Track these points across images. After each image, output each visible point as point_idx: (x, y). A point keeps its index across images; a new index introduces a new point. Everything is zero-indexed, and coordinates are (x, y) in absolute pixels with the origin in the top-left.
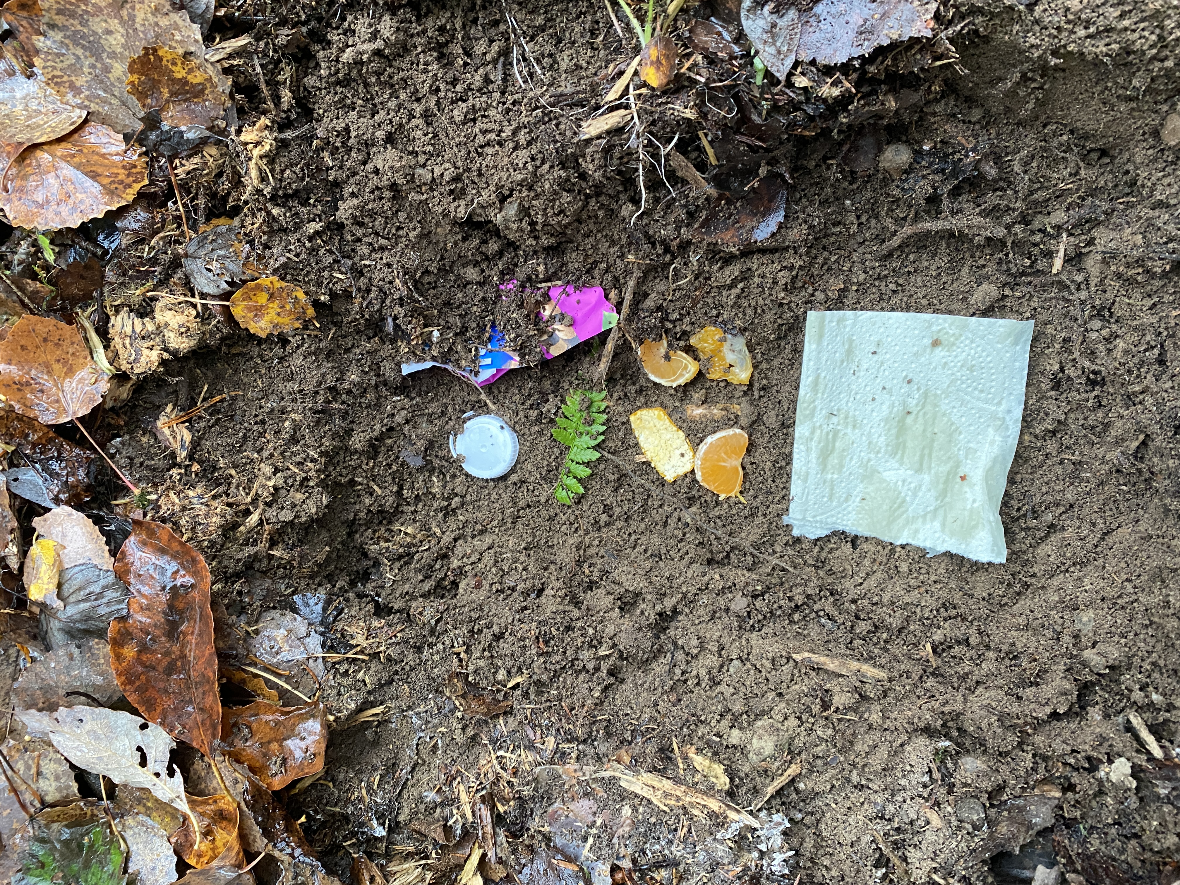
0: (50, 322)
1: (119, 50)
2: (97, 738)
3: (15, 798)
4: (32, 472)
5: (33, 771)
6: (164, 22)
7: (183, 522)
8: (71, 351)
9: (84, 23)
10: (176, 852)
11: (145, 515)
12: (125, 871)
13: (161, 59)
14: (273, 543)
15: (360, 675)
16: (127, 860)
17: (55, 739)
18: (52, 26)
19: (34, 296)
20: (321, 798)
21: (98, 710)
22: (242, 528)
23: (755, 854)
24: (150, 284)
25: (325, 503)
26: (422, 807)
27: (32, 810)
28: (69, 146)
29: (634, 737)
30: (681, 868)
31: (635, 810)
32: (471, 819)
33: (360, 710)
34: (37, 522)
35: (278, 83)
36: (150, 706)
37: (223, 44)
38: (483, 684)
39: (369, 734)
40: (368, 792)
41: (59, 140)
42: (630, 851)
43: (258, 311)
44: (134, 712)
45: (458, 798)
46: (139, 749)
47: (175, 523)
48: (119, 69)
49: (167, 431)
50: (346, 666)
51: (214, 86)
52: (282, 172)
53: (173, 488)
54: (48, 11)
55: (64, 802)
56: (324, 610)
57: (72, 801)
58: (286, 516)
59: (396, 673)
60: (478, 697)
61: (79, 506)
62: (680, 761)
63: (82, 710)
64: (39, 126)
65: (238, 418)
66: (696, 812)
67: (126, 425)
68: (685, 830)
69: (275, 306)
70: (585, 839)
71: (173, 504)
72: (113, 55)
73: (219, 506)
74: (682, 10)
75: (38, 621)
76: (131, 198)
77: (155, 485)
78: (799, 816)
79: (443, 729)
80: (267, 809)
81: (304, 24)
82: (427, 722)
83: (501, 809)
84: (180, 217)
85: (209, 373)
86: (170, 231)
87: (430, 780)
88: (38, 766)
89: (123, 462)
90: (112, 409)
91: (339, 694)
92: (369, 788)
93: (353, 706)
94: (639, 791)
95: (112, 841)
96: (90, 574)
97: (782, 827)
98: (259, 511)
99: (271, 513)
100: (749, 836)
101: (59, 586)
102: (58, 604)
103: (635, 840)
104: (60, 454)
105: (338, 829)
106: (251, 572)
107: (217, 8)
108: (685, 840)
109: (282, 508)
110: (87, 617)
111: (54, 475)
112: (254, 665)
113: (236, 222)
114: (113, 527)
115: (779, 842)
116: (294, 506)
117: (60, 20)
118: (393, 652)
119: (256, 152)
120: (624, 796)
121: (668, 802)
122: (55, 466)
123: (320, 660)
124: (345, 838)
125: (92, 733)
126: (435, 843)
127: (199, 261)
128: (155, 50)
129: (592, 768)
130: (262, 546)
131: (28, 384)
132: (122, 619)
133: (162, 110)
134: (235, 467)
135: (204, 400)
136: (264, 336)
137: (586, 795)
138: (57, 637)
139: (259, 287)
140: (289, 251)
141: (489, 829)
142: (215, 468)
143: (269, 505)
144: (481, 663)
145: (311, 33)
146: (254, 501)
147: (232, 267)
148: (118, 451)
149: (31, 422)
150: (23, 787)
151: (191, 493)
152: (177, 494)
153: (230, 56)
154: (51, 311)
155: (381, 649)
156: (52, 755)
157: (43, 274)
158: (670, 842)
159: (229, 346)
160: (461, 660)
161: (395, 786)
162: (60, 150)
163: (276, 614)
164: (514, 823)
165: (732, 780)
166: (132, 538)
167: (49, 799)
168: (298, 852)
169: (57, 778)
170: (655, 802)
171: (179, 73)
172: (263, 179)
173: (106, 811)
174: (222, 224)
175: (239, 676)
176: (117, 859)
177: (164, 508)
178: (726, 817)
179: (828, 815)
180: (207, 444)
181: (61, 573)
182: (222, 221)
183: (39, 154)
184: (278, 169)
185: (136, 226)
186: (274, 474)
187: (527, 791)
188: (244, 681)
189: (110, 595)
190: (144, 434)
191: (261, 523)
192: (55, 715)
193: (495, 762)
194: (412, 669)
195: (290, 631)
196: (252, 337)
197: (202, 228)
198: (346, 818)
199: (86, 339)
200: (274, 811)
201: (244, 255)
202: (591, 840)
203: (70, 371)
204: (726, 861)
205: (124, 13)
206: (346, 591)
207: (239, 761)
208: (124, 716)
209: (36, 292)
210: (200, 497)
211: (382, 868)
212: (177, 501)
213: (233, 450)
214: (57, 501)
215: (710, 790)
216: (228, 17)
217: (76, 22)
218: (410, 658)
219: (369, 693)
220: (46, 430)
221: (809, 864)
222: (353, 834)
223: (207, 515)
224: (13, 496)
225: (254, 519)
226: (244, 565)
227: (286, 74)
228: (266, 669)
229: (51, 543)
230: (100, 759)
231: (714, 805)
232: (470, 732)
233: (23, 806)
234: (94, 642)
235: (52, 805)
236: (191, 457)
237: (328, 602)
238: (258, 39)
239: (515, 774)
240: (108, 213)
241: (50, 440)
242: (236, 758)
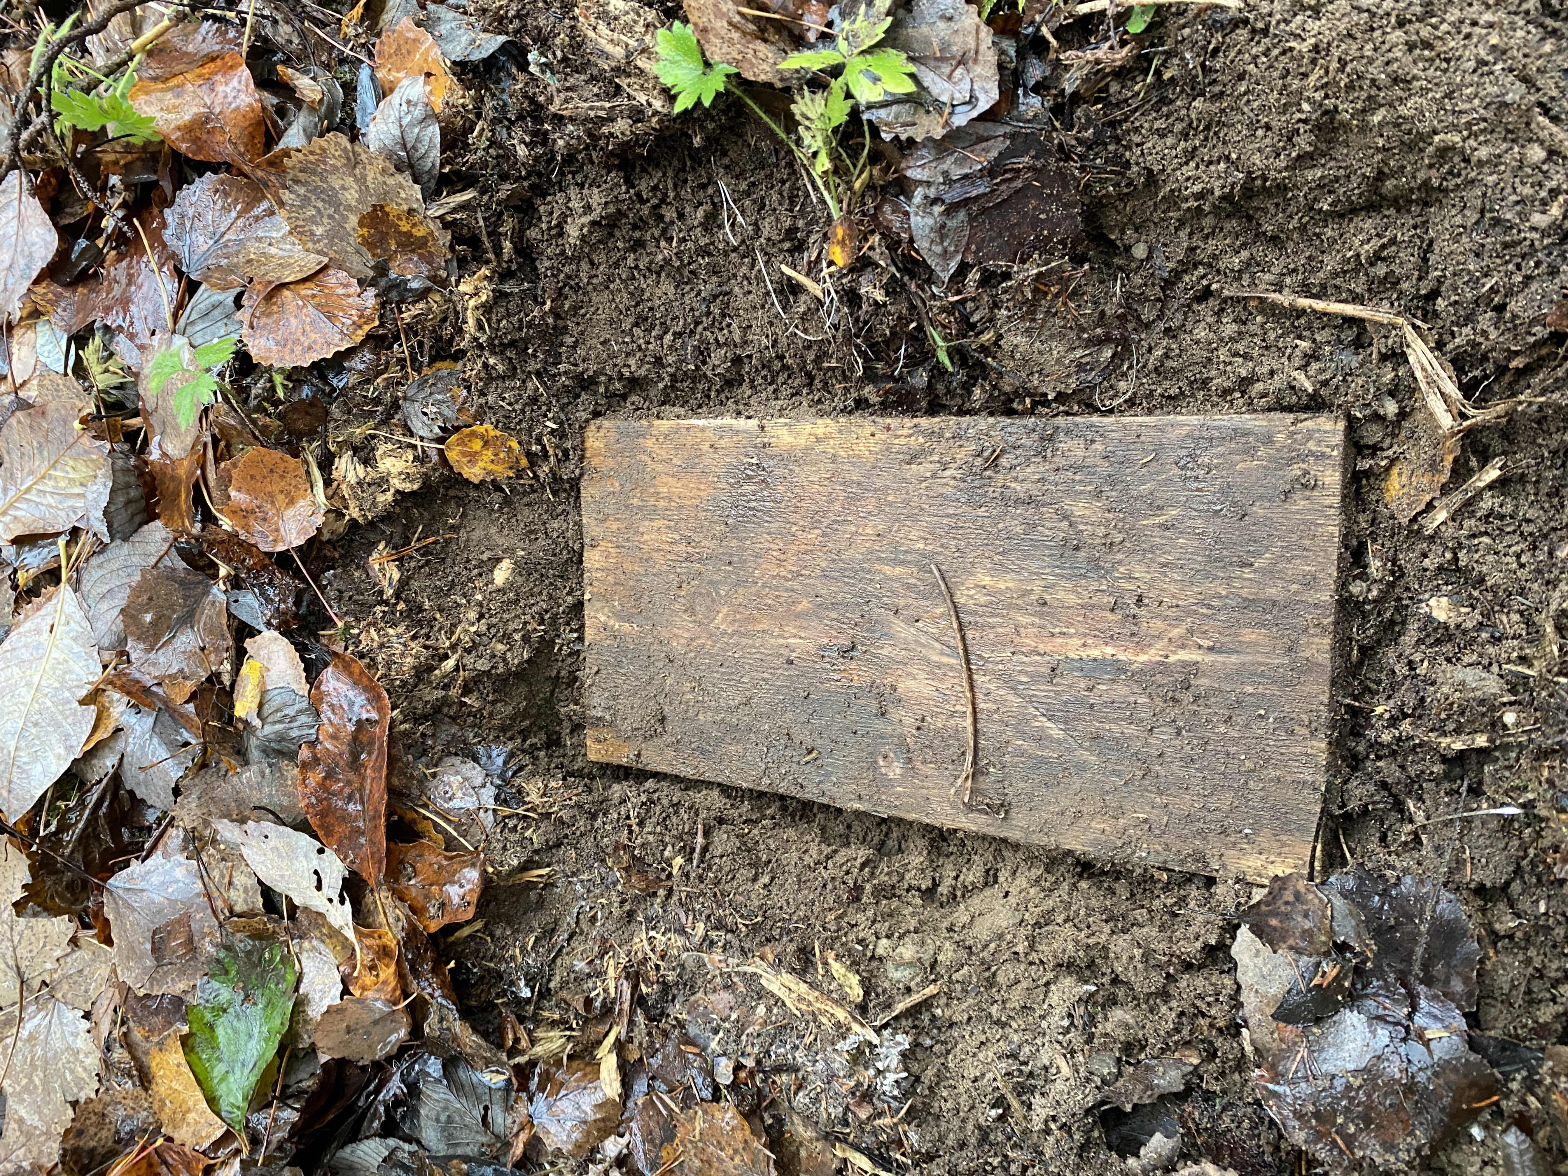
0: (277, 454)
1: (354, 203)
2: (280, 856)
3: (208, 904)
4: (250, 596)
5: (226, 880)
6: (391, 181)
7: (380, 659)
8: (293, 483)
9: (324, 180)
10: (343, 981)
11: (346, 648)
12: (297, 990)
13: (388, 215)
14: (467, 690)
15: (528, 833)
16: (299, 980)
17: (245, 851)
18: (297, 181)
19: (264, 429)
20: (478, 951)
21: (282, 828)
22: (437, 672)
23: (872, 1072)
24: (371, 423)
25: (526, 657)
26: (572, 976)
27: (222, 917)
28: (312, 285)
29: (781, 935)
30: (800, 1075)
31: (769, 1010)
32: (613, 995)
33: (526, 866)
34: (248, 643)
35: (500, 234)
36: (329, 833)
37: (447, 200)
38: (649, 859)
39: (533, 896)
40: (521, 952)
41: (304, 280)
42: (756, 1050)
43: (473, 458)
44: (315, 837)
45: (606, 973)
46: (316, 872)
47: (372, 659)
48: (353, 220)
49: (377, 567)
50: (515, 821)
51: (435, 240)
52: (499, 321)
53: (374, 624)
54: (293, 168)
55: (249, 915)
56: (505, 763)
57: (256, 915)
58: (483, 665)
59: (566, 836)
60: (642, 873)
61: (286, 633)
62: (820, 966)
63: (268, 826)
64: (289, 265)
65: (449, 561)
66: (824, 1020)
67: (341, 557)
68: (812, 1037)
69: (489, 454)
70: (716, 1031)
71: (372, 640)
72: (349, 208)
73: (416, 647)
74: (868, 186)
75: (241, 737)
76: (359, 339)
77: (358, 620)
78: (928, 1042)
79: (604, 901)
80: (419, 949)
81: (525, 179)
82: (589, 891)
83: (644, 989)
84: (405, 360)
85: (426, 514)
86: (394, 373)
87: (584, 951)
88: (231, 876)
89: (333, 594)
90: (329, 541)
91: (505, 848)
92: (523, 949)
93: (515, 862)
94: (776, 991)
95: (286, 960)
96: (288, 698)
97: (901, 1048)
98: (456, 656)
99: (469, 660)
100: (867, 1051)
101: (261, 706)
102: (257, 722)
103: (761, 1039)
104: (271, 580)
105: (493, 985)
106: (439, 716)
107: (442, 165)
108: (809, 1048)
109: (481, 657)
110: (281, 738)
111: (269, 600)
112: (425, 806)
113: (459, 366)
114: (313, 656)
115: (895, 1062)
116: (493, 656)
117: (302, 176)
118: (565, 814)
119: (472, 303)
120: (761, 994)
121: (800, 1006)
122: (271, 592)
123: (490, 812)
124: (498, 996)
125: (275, 849)
126: (577, 1014)
127: (416, 404)
128: (382, 207)
129: (736, 961)
130: (454, 692)
131: (253, 512)
132: (312, 744)
133: (390, 259)
134: (441, 611)
135: (419, 540)
136: (476, 482)
137: (726, 987)
138: (255, 754)
139: (473, 434)
140: (503, 399)
141: (626, 1006)
142: (421, 609)
143: (468, 651)
144: (651, 838)
145: (532, 187)
146: (453, 647)
147: (447, 412)
148: (330, 583)
149: (249, 548)
150: (216, 894)
151: (391, 631)
152: (378, 631)
153: (454, 210)
154: (279, 444)
155: (555, 809)
156: (243, 868)
157: (271, 410)
158: (796, 1047)
159: (447, 489)
160: (631, 832)
161: (550, 952)
162: (306, 290)
163: (457, 761)
164: (654, 1007)
165: (867, 993)
166: (330, 669)
167: (238, 909)
168: (437, 993)
169: (246, 891)
170: (788, 1003)
171: (404, 227)
172: (480, 327)
173: (287, 930)
174: (444, 367)
175: (410, 815)
176: (291, 978)
177: (364, 643)
178: (849, 1029)
179: (959, 1046)
180: (415, 584)
181: (263, 693)
182: (447, 364)
183: (286, 293)
184: (494, 319)
185: (362, 367)
186: (479, 620)
187: (671, 977)
188: (414, 821)
189: (303, 719)
190: (358, 568)
191: (457, 669)
192: (245, 827)
193: (645, 942)
194: (582, 835)
195: (466, 779)
196: (467, 482)
197: (425, 370)
198: (500, 976)
199: (308, 473)
200: (426, 951)
201: (461, 400)
202: (721, 1034)
203: (292, 502)
204: (841, 1074)
205: (357, 172)
206: (539, 749)
207: (402, 900)
208: (304, 839)
209: (265, 427)
210: (399, 636)
211: (530, 1032)
212: (376, 637)
213: (439, 592)
214: (268, 624)
215: (842, 1001)
216: (455, 173)
217: (317, 179)
218: (582, 823)
219: (536, 852)
220: (262, 557)
221: (927, 1092)
222: (504, 993)
223: (402, 655)
224: (230, 615)
225: (450, 664)
226: (432, 707)
227: (507, 227)
228: (437, 814)
229: (259, 665)
230: (282, 876)
231: (841, 1015)
232: (627, 907)
233: (214, 912)
234: (284, 763)
235: (240, 916)
236: (397, 595)
237: (511, 755)
238: (483, 193)
239: (663, 958)
240: (337, 353)
241: (264, 567)
242: (400, 896)
